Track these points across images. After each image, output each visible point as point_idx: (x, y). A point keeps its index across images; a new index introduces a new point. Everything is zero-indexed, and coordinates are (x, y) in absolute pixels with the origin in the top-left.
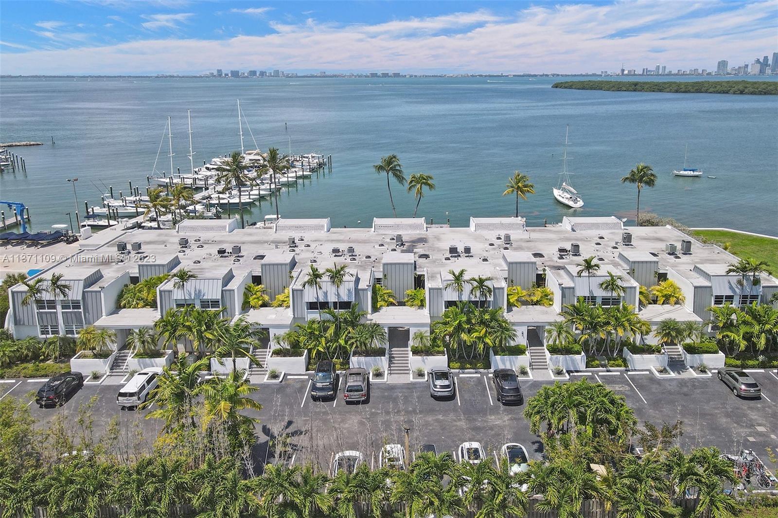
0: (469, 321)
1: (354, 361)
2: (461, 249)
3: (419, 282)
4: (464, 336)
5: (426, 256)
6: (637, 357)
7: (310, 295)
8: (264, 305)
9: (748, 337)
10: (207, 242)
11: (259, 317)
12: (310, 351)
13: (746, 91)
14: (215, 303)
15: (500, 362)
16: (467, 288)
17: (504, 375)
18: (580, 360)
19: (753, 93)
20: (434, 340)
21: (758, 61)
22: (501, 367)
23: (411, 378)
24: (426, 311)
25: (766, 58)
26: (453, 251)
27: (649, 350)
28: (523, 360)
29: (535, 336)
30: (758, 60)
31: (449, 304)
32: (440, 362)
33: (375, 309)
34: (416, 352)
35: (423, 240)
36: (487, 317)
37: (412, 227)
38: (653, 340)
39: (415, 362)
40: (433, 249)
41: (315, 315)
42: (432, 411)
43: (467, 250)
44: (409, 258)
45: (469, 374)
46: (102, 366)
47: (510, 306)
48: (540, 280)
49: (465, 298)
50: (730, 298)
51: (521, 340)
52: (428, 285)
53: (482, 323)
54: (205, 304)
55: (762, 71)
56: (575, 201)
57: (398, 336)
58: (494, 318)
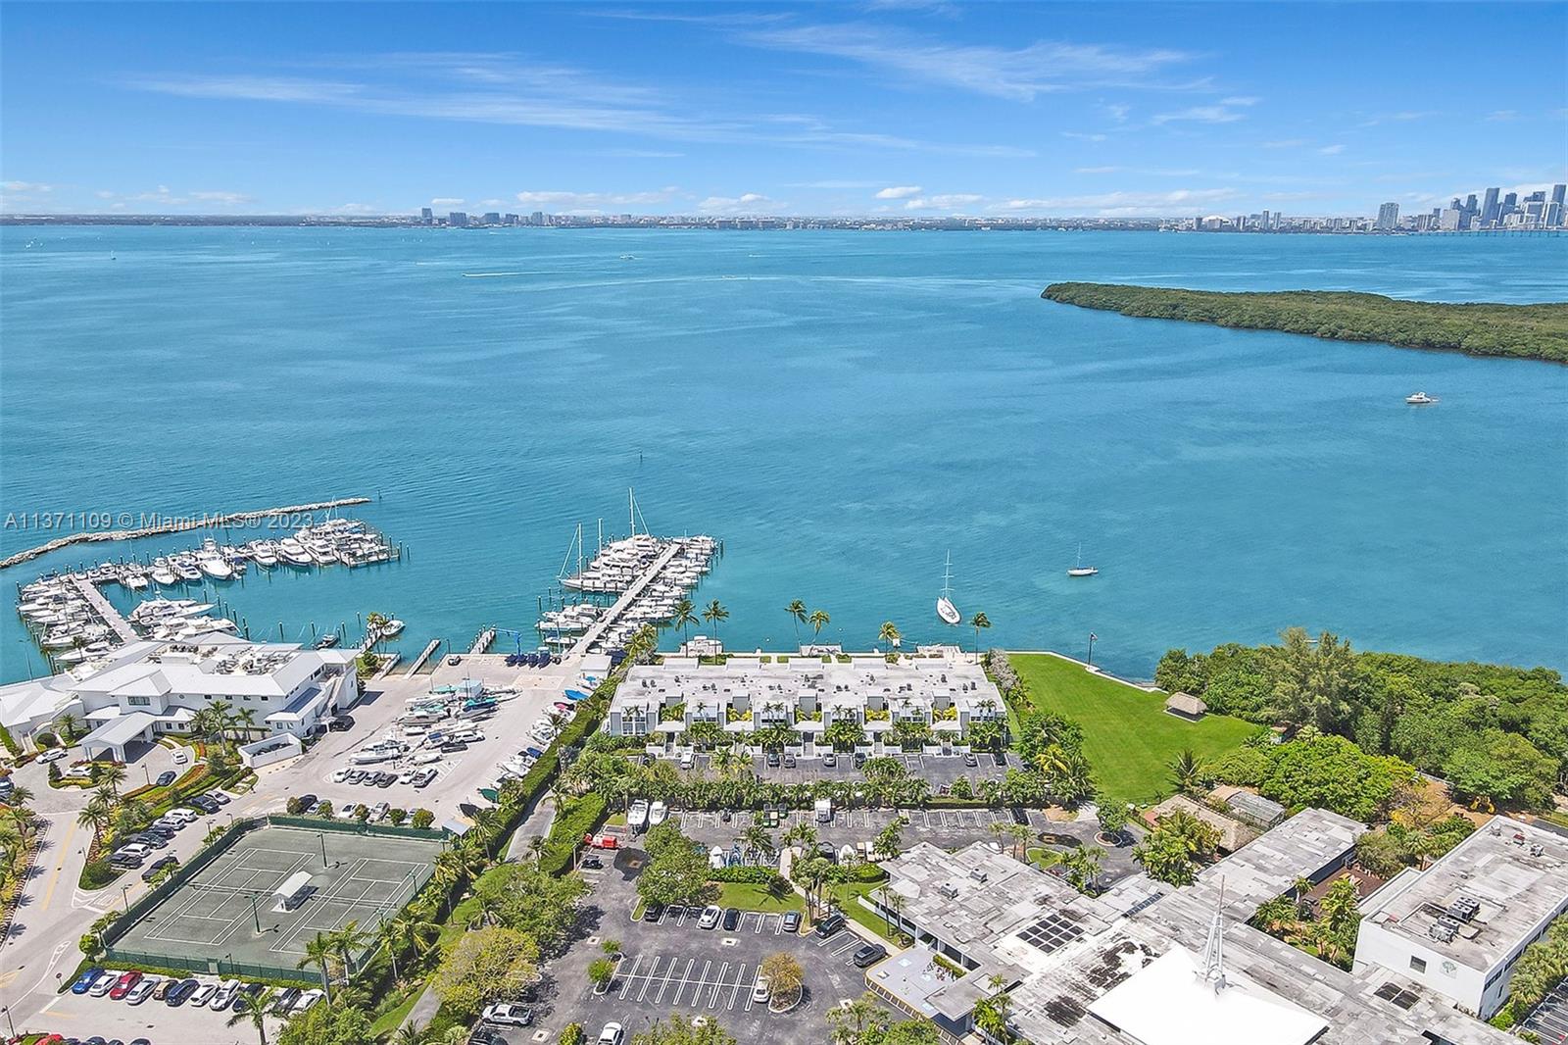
0: (844, 730)
1: (787, 749)
2: (843, 687)
3: (819, 707)
4: (841, 737)
5: (823, 690)
6: (928, 747)
7: (765, 716)
8: (738, 719)
9: (982, 738)
10: (694, 678)
11: (735, 727)
12: (764, 744)
13: (1339, 334)
14: (714, 720)
15: (858, 749)
16: (843, 714)
17: (861, 756)
18: (898, 749)
19: (1350, 339)
20: (826, 739)
21: (1457, 204)
22: (859, 752)
23: (814, 757)
24: (822, 723)
25: (1472, 199)
26: (838, 688)
27: (934, 744)
28: (871, 749)
29: (877, 737)
30: (1458, 201)
31: (834, 721)
32: (829, 749)
33: (796, 723)
34: (817, 744)
35: (821, 677)
36: (852, 727)
37: (814, 666)
38: (934, 739)
39: (817, 749)
40: (826, 684)
41: (767, 726)
42: (825, 770)
43: (846, 687)
44: (812, 693)
45: (844, 755)
46: (661, 750)
47: (866, 721)
48: (886, 707)
49: (842, 718)
50: (979, 719)
51: (870, 738)
52: (823, 710)
53: (851, 730)
54: (708, 719)
55: (1463, 225)
56: (953, 616)
57: (808, 737)
58: (856, 727)
